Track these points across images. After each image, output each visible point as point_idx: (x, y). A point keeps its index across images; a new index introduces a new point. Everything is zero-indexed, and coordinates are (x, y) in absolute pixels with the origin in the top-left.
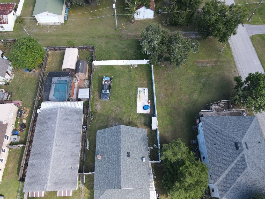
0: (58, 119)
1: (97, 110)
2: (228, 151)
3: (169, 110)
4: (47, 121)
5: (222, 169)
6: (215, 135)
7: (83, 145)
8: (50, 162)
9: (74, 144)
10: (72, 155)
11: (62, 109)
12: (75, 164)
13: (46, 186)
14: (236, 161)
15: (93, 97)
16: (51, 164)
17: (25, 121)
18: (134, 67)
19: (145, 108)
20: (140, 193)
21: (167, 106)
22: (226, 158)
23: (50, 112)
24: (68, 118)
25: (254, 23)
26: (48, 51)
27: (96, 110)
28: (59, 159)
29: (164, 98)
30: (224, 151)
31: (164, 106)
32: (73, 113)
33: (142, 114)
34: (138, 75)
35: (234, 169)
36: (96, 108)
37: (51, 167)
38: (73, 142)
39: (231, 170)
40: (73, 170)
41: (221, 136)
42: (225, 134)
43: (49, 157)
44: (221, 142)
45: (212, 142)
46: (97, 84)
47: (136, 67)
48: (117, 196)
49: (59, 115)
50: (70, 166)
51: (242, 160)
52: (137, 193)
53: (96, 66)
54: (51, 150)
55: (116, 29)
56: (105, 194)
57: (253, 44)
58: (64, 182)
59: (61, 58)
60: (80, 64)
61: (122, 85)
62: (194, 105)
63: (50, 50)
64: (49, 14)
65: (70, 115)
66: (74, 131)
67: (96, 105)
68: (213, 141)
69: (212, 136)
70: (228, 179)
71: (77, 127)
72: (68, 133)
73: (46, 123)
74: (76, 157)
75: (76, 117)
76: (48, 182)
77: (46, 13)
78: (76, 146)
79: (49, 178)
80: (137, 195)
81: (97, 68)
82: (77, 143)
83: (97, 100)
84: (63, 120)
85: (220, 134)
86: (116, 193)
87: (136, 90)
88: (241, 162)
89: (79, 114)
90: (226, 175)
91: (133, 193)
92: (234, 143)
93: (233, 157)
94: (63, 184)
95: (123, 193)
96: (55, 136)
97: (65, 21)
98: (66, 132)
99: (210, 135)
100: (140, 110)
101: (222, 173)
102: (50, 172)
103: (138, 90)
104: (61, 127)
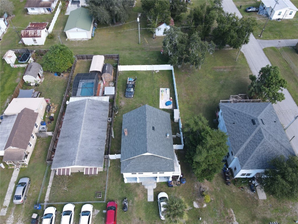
0: (86, 108)
1: (122, 106)
2: (246, 127)
3: (190, 106)
4: (76, 110)
5: (241, 142)
6: (234, 116)
7: (108, 134)
8: (78, 142)
9: (101, 130)
10: (99, 138)
11: (89, 100)
12: (101, 146)
13: (75, 161)
14: (253, 134)
15: (118, 96)
16: (79, 143)
17: (52, 115)
18: (156, 72)
19: (167, 104)
20: (165, 163)
21: (188, 103)
22: (245, 133)
23: (78, 103)
24: (95, 108)
25: (266, 38)
26: (76, 59)
27: (121, 106)
28: (87, 140)
29: (185, 97)
30: (242, 127)
31: (186, 103)
32: (99, 104)
33: (164, 110)
34: (160, 78)
35: (253, 141)
36: (121, 105)
37: (79, 146)
38: (100, 128)
39: (250, 142)
40: (99, 150)
41: (239, 116)
42: (242, 114)
43: (77, 138)
44: (239, 120)
45: (231, 122)
46: (121, 86)
47: (158, 72)
48: (143, 165)
49: (87, 105)
50: (97, 147)
51: (259, 133)
52: (162, 162)
53: (120, 71)
54: (80, 133)
55: (139, 43)
56: (132, 163)
57: (266, 55)
58: (91, 159)
59: (88, 65)
60: (107, 66)
61: (145, 86)
62: (214, 102)
63: (78, 58)
64: (79, 29)
65: (97, 106)
66: (100, 119)
67: (121, 102)
68: (232, 121)
69: (231, 117)
70: (247, 150)
71: (104, 116)
72: (95, 120)
73: (75, 112)
74: (102, 140)
75: (103, 108)
76: (77, 158)
77: (76, 29)
78: (102, 131)
79: (77, 155)
80: (162, 165)
81: (121, 73)
82: (103, 128)
83: (121, 98)
84: (91, 109)
85: (237, 114)
86: (142, 163)
87: (159, 91)
88: (258, 135)
89: (105, 105)
90: (246, 147)
91: (158, 162)
92: (250, 120)
93: (251, 131)
94: (90, 161)
95: (148, 162)
96: (83, 121)
97: (92, 37)
98: (93, 119)
99: (229, 117)
100: (162, 105)
101: (241, 145)
102: (78, 150)
103: (161, 90)
104: (89, 114)
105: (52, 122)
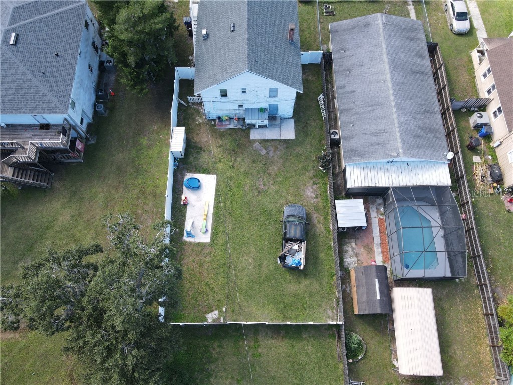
0: (397, 130)
1: (311, 183)
2: (37, 38)
3: (139, 181)
4: (419, 132)
5: (61, 17)
6: (49, 70)
7: (332, 110)
8: (388, 53)
9: (348, 89)
10: (348, 70)
11: (396, 155)
13: (383, 20)
15: (326, 219)
16: (385, 51)
17: (476, 159)
18: (216, 312)
21: (143, 192)
22: (46, 29)
23: (421, 152)
24: (374, 138)
27: (314, 184)
28: (372, 60)
29: (146, 211)
30: (44, 40)
31: (149, 190)
32: (366, 149)
34: (207, 283)
35: (39, 12)
36: (314, 187)
37: (384, 46)
38: (352, 92)
39: (45, 12)
40: (342, 49)
41: (38, 64)
42: (28, 65)
44: (42, 56)
45: (61, 61)
46: (322, 255)
47: (212, 311)
49: (396, 139)
50: (348, 53)
51: (17, 19)
54: (392, 73)
58: (353, 30)
60: (378, 297)
61: (254, 252)
65: (371, 145)
66: (356, 113)
67: (316, 197)
68: (58, 62)
69: (58, 70)
70: (57, 3)
71: (351, 123)
72: (366, 107)
73: (421, 129)
74: (342, 69)
75: (355, 143)
76: (381, 26)
78: (344, 87)
81: (329, 312)
82: (344, 93)
83: (316, 209)
84: (385, 131)
85: (39, 70)
87: (215, 235)
88: (22, 17)
89: (352, 151)
92: (18, 45)
93: (31, 27)
94: (355, 27)
96: (392, 98)
98: (371, 108)
99: (60, 74)
100: (209, 182)
101: (65, 12)
102: (382, 38)
103: (209, 234)
104: (385, 117)
105: (467, 143)
